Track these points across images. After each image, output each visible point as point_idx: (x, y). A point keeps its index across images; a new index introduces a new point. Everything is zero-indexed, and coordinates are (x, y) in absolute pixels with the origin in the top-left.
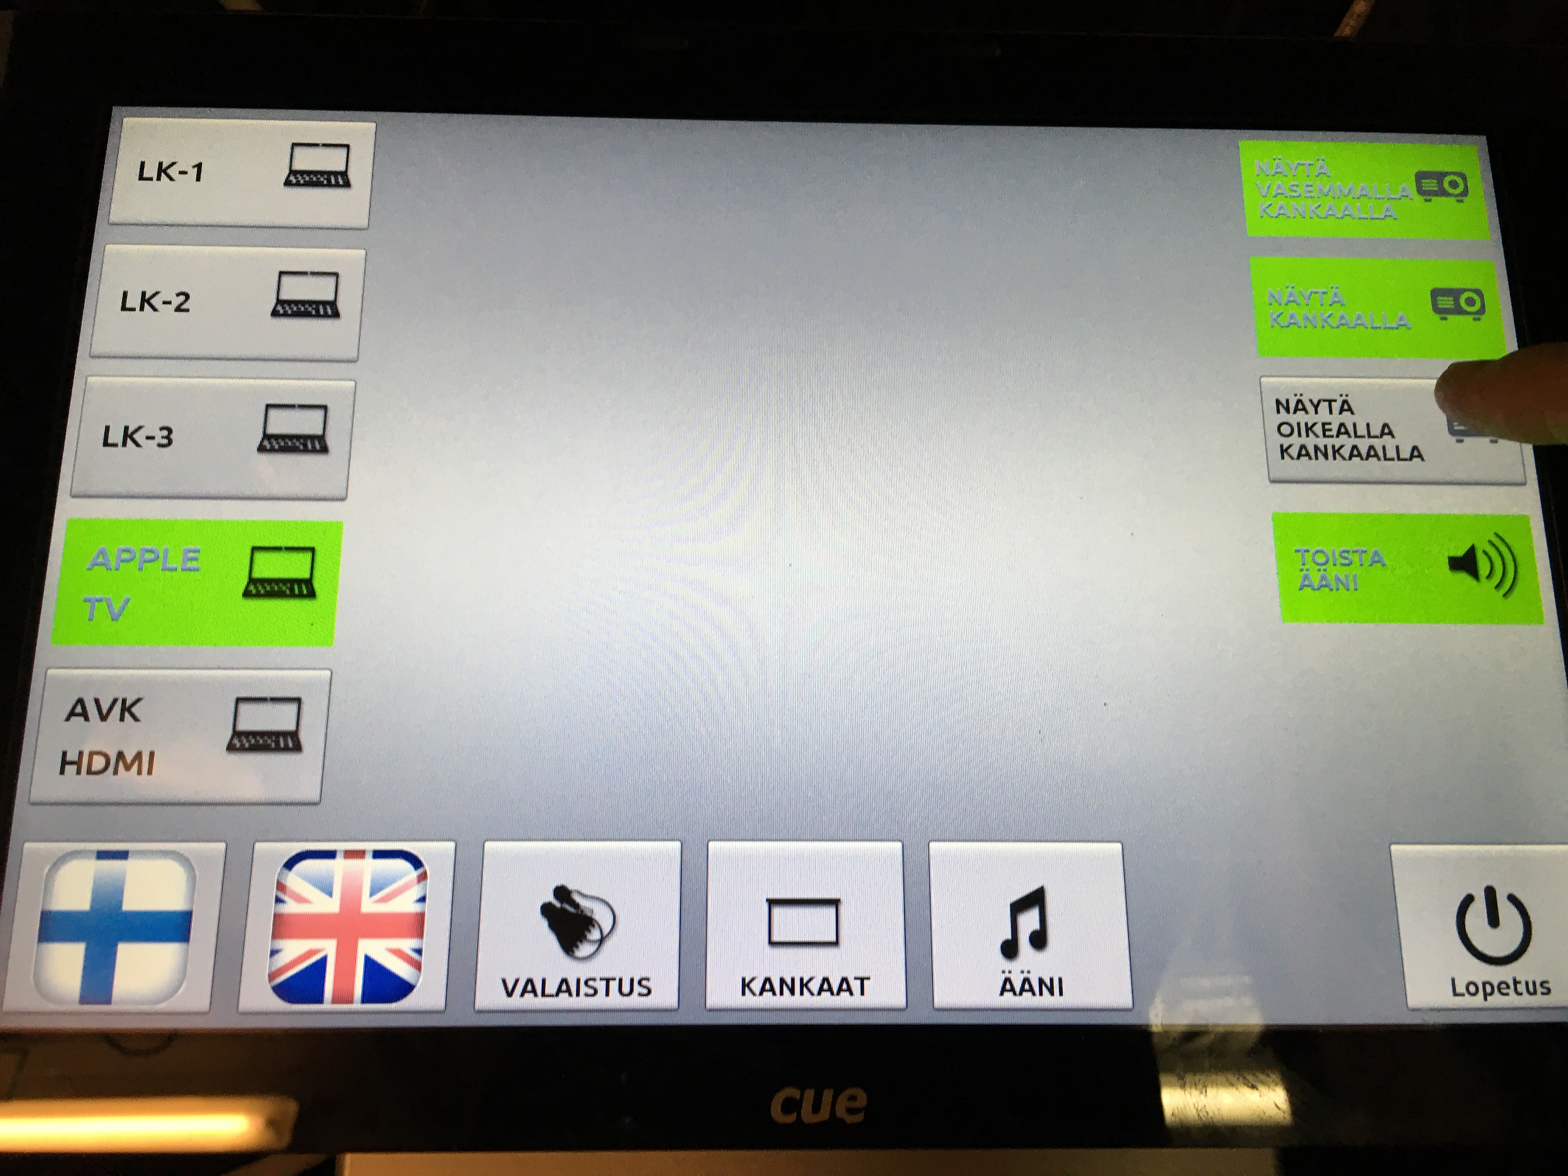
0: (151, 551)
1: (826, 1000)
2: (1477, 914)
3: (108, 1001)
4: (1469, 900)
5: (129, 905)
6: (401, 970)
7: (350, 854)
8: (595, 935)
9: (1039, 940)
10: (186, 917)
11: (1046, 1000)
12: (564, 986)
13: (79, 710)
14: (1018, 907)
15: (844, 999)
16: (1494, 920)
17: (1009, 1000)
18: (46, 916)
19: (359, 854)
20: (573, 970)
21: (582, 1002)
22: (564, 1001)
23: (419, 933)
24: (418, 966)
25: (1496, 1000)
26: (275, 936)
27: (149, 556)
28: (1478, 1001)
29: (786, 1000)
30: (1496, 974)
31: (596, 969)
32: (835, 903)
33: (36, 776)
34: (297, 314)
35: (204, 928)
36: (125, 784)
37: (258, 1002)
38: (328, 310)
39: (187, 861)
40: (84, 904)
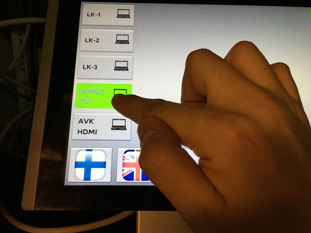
0: (94, 90)
3: (89, 180)
5: (93, 161)
7: (137, 151)
10: (105, 163)
13: (81, 121)
18: (76, 163)
26: (123, 167)
27: (94, 91)
33: (73, 135)
34: (121, 43)
35: (108, 165)
36: (91, 136)
37: (120, 180)
38: (127, 42)
39: (104, 152)
40: (84, 160)
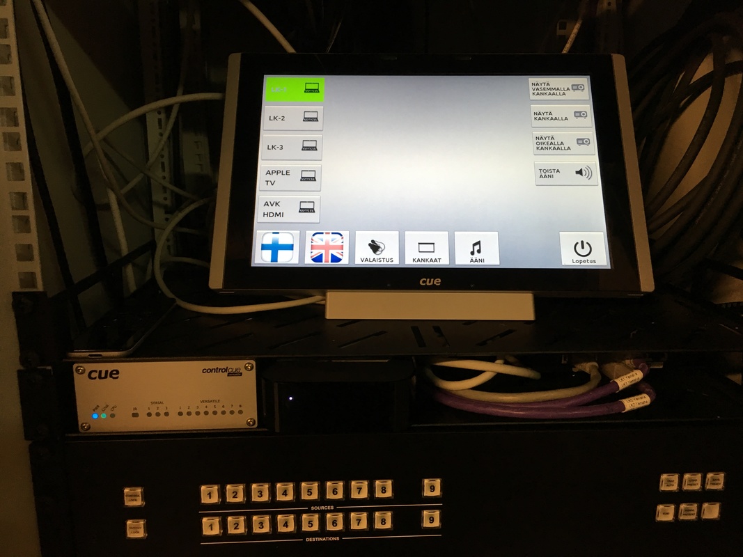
1: (432, 263)
2: (579, 246)
3: (277, 261)
4: (577, 243)
5: (280, 243)
6: (340, 257)
7: (326, 233)
8: (380, 250)
9: (479, 251)
10: (293, 245)
11: (480, 263)
12: (374, 260)
13: (266, 204)
14: (474, 245)
15: (436, 263)
16: (583, 247)
17: (472, 263)
18: (262, 245)
19: (329, 233)
20: (376, 256)
21: (378, 263)
22: (374, 263)
23: (342, 249)
24: (342, 255)
25: (583, 264)
26: (311, 249)
28: (579, 264)
29: (423, 263)
30: (583, 259)
31: (381, 256)
32: (433, 244)
33: (259, 217)
34: (309, 121)
35: (296, 247)
36: (278, 219)
37: (309, 262)
38: (316, 119)
39: (292, 234)
40: (270, 243)
